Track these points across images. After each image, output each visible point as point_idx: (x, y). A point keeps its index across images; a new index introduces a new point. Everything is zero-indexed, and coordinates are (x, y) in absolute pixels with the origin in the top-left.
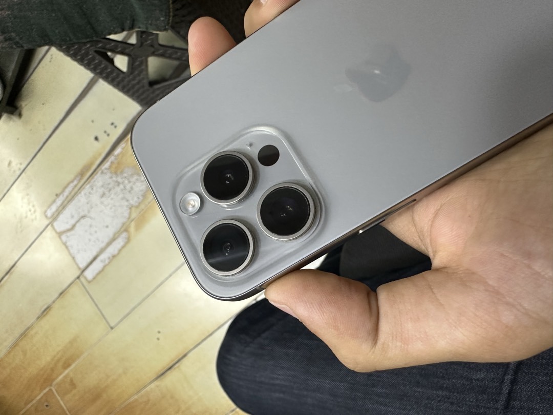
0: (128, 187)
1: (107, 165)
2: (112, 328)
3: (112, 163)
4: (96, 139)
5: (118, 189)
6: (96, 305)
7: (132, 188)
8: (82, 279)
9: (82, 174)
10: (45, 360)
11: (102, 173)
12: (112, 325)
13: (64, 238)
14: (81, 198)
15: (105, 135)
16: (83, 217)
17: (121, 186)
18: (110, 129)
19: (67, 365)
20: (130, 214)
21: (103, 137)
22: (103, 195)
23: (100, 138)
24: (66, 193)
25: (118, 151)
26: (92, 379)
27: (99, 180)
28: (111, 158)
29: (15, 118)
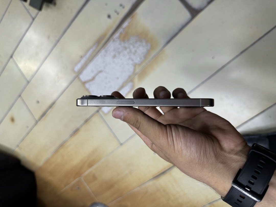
0: (133, 50)
1: (117, 35)
2: (121, 144)
3: (121, 33)
4: (109, 16)
5: (125, 52)
6: (111, 129)
7: (136, 51)
8: (100, 112)
9: (98, 42)
10: (76, 161)
11: (114, 41)
12: (122, 142)
13: (87, 85)
14: (99, 59)
15: (116, 14)
16: (100, 72)
17: (128, 50)
18: (119, 9)
19: (90, 165)
20: (134, 70)
21: (113, 15)
22: (114, 57)
23: (112, 16)
24: (88, 55)
25: (125, 24)
26: (107, 175)
27: (111, 46)
28: (121, 30)
29: (51, 6)
